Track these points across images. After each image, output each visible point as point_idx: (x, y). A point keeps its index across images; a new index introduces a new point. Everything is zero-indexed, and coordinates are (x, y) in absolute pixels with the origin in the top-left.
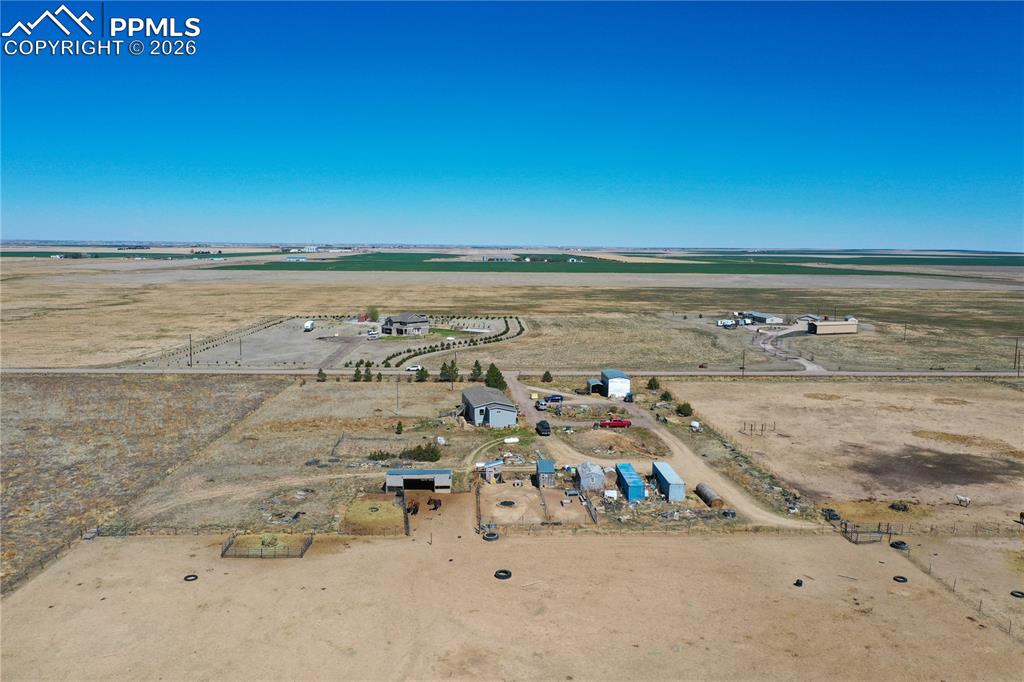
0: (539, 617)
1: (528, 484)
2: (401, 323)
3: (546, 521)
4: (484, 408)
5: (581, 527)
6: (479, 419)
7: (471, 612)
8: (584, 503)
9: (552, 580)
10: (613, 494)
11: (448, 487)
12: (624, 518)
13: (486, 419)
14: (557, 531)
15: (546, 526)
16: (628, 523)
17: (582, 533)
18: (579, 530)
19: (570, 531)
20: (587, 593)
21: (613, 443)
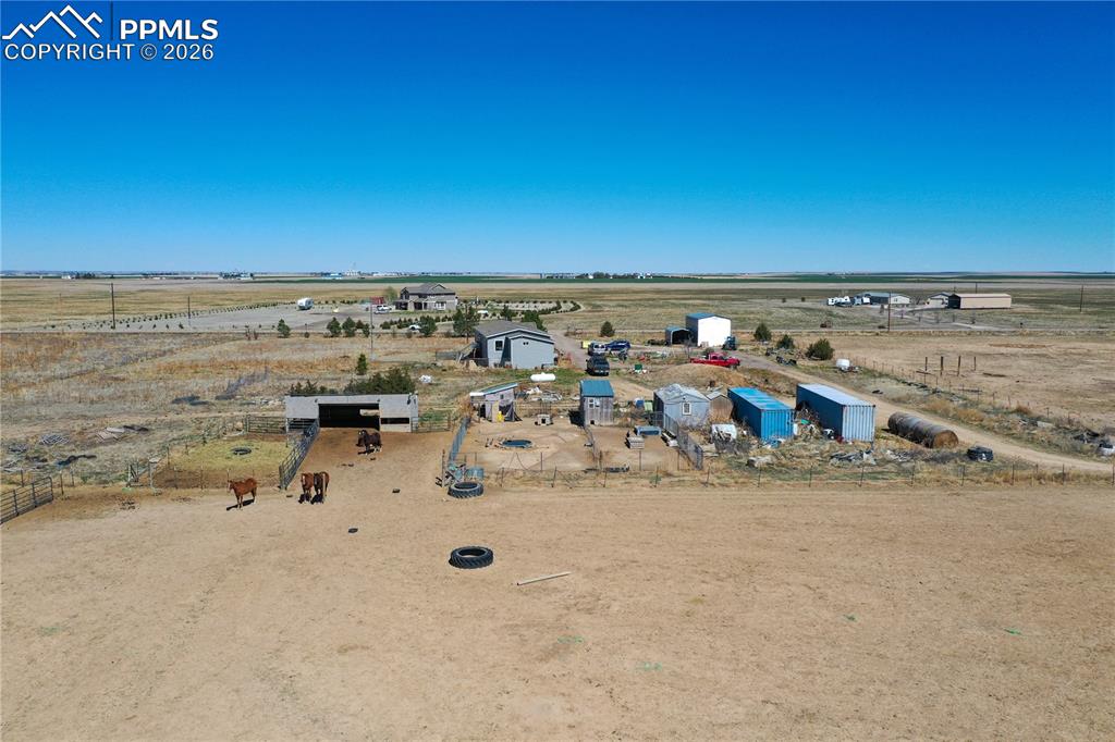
0: (553, 666)
1: (564, 422)
2: (420, 296)
3: (593, 465)
4: (503, 339)
5: (668, 475)
6: (494, 356)
7: (343, 650)
8: (673, 443)
9: (599, 570)
10: (731, 430)
11: (405, 421)
12: (762, 460)
13: (506, 355)
14: (617, 482)
15: (593, 474)
16: (768, 469)
17: (672, 484)
18: (665, 480)
19: (647, 482)
20: (697, 601)
21: (714, 378)
